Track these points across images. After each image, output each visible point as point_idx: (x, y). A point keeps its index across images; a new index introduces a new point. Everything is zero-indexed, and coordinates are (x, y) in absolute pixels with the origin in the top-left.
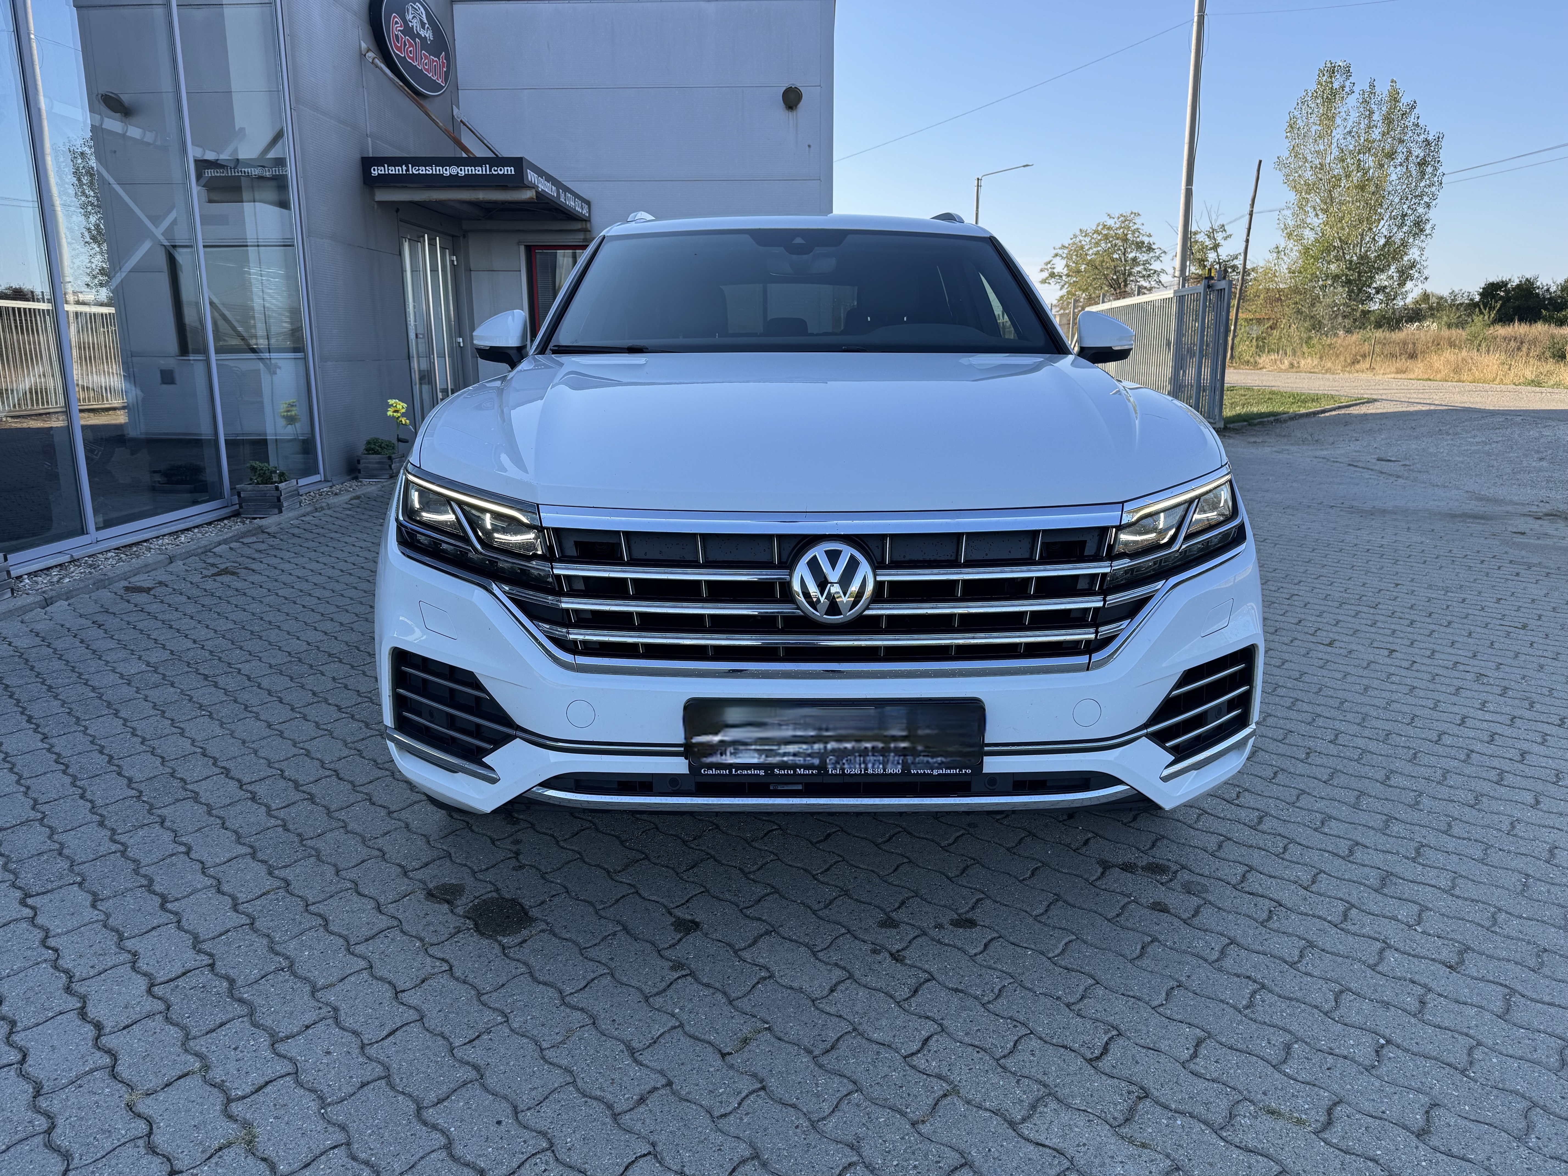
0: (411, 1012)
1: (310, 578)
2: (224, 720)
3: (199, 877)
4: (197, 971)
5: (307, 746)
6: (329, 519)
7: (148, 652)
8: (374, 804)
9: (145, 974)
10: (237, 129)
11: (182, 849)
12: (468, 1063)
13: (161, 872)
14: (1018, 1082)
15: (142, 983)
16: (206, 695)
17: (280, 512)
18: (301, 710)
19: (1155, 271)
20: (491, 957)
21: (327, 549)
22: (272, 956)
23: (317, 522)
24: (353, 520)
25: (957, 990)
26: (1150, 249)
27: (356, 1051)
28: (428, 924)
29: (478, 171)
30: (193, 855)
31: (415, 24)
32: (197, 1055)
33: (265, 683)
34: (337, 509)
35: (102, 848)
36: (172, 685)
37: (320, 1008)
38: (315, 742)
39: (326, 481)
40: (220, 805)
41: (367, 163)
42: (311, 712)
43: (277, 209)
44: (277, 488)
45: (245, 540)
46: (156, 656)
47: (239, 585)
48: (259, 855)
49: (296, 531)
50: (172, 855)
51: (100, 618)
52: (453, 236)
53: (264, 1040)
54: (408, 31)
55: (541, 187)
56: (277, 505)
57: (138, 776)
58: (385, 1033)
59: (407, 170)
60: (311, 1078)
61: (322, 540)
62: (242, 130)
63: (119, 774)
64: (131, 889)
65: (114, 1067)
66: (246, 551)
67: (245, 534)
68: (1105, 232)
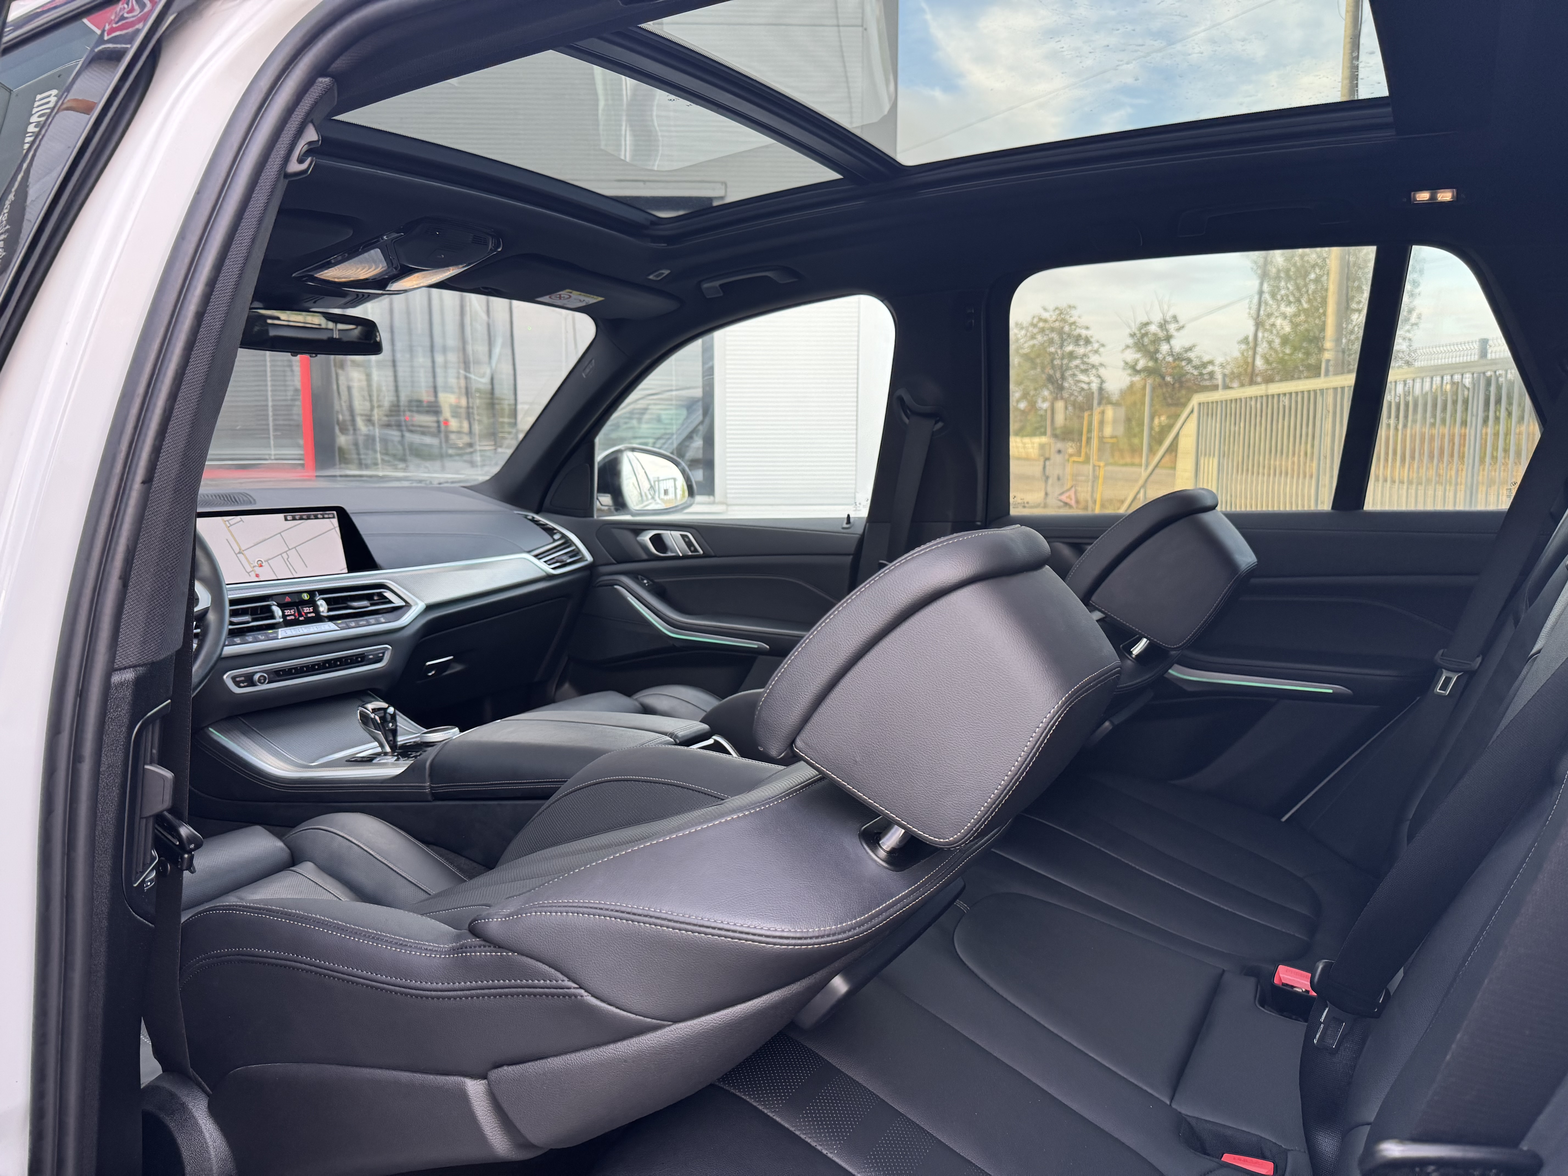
19: (1093, 366)
26: (1088, 341)
68: (1041, 325)
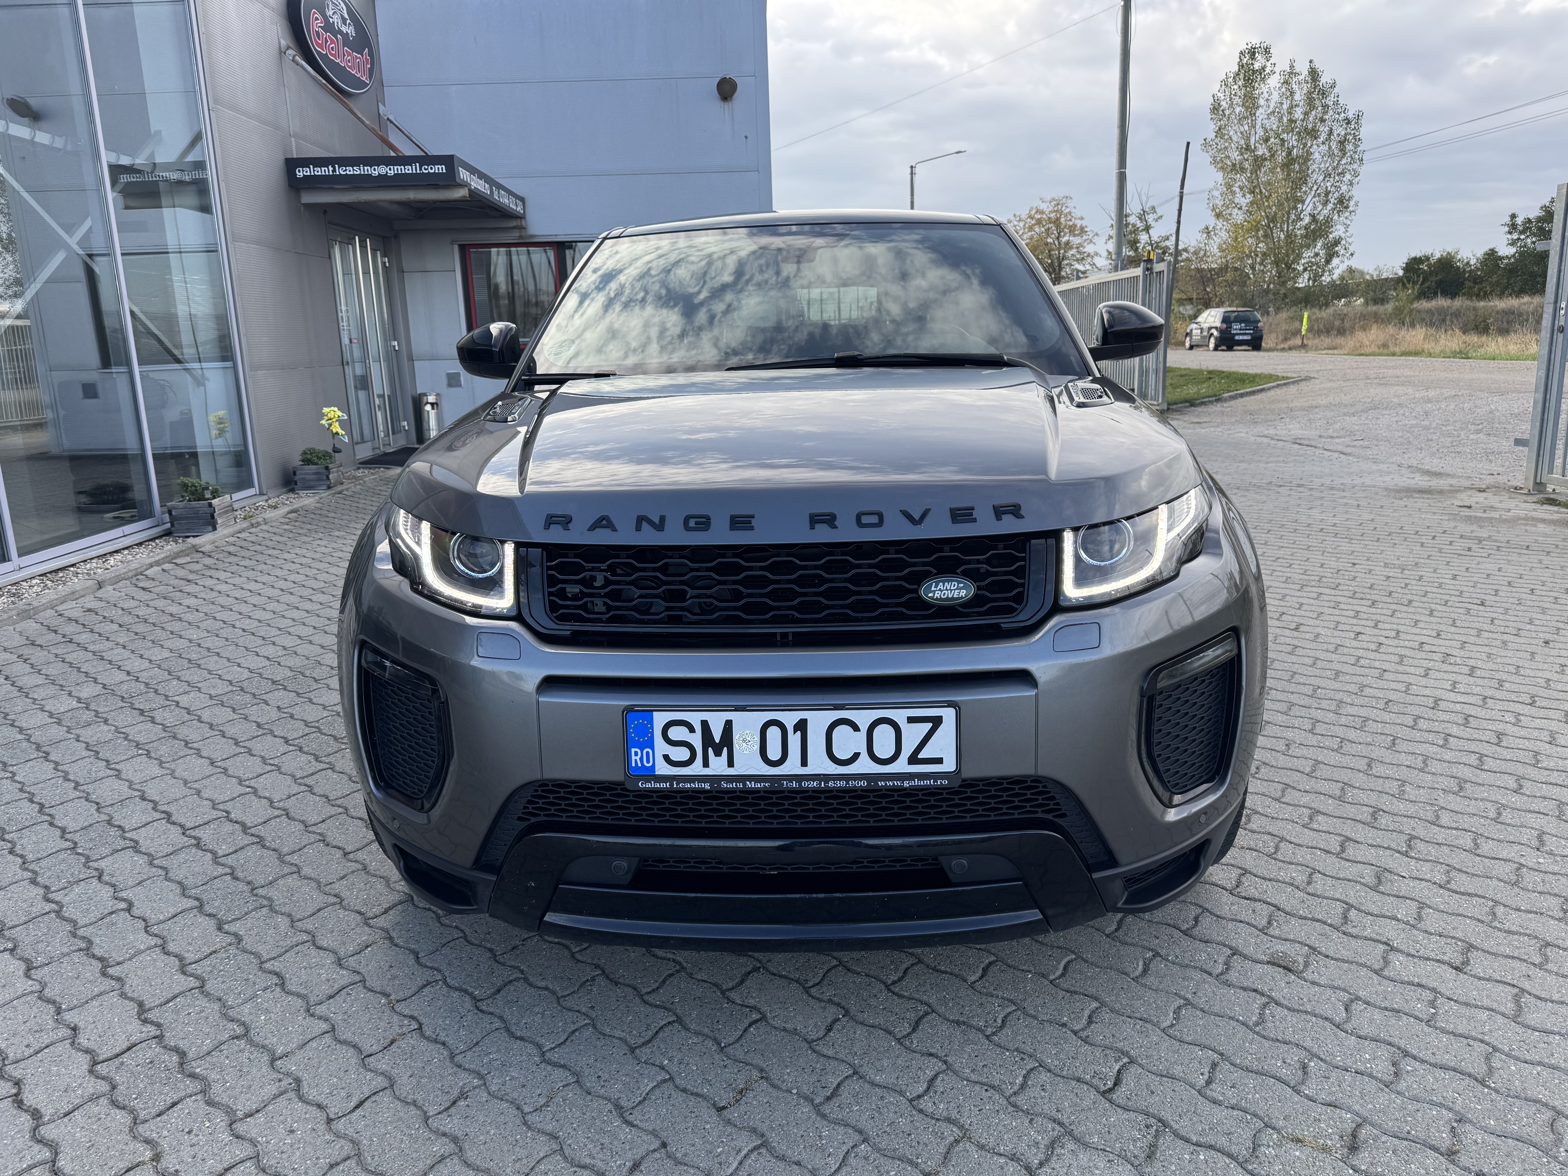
0: (380, 1079)
1: (248, 599)
2: (163, 759)
3: (142, 935)
4: (144, 1045)
5: (253, 783)
6: (267, 535)
7: (78, 688)
8: (328, 845)
9: (87, 1051)
10: (152, 132)
11: (123, 905)
12: (444, 1135)
13: (100, 933)
14: (1031, 1121)
15: (84, 1061)
16: (142, 732)
17: (215, 529)
18: (246, 744)
19: (1089, 255)
20: (463, 1011)
21: (265, 567)
22: (225, 1022)
23: (253, 538)
24: (291, 535)
25: (958, 1023)
26: (1083, 232)
27: (322, 1127)
28: (394, 977)
29: (408, 170)
30: (136, 912)
31: (336, 20)
32: (147, 1141)
33: (206, 716)
34: (274, 524)
35: (34, 909)
36: (106, 721)
37: (280, 1080)
38: (261, 779)
39: (261, 494)
40: (161, 854)
41: (291, 164)
42: (257, 746)
43: (199, 214)
44: (210, 505)
45: (179, 561)
46: (88, 691)
47: (174, 609)
48: (208, 909)
49: (232, 549)
50: (112, 913)
51: (27, 651)
52: (384, 238)
53: (220, 1119)
54: (329, 27)
55: (474, 185)
56: (210, 522)
57: (71, 826)
58: (353, 1104)
59: (334, 171)
60: (273, 1162)
61: (259, 557)
62: (159, 132)
63: (51, 824)
64: (68, 954)
65: (54, 1162)
66: (181, 573)
67: (178, 555)
68: (1038, 216)
